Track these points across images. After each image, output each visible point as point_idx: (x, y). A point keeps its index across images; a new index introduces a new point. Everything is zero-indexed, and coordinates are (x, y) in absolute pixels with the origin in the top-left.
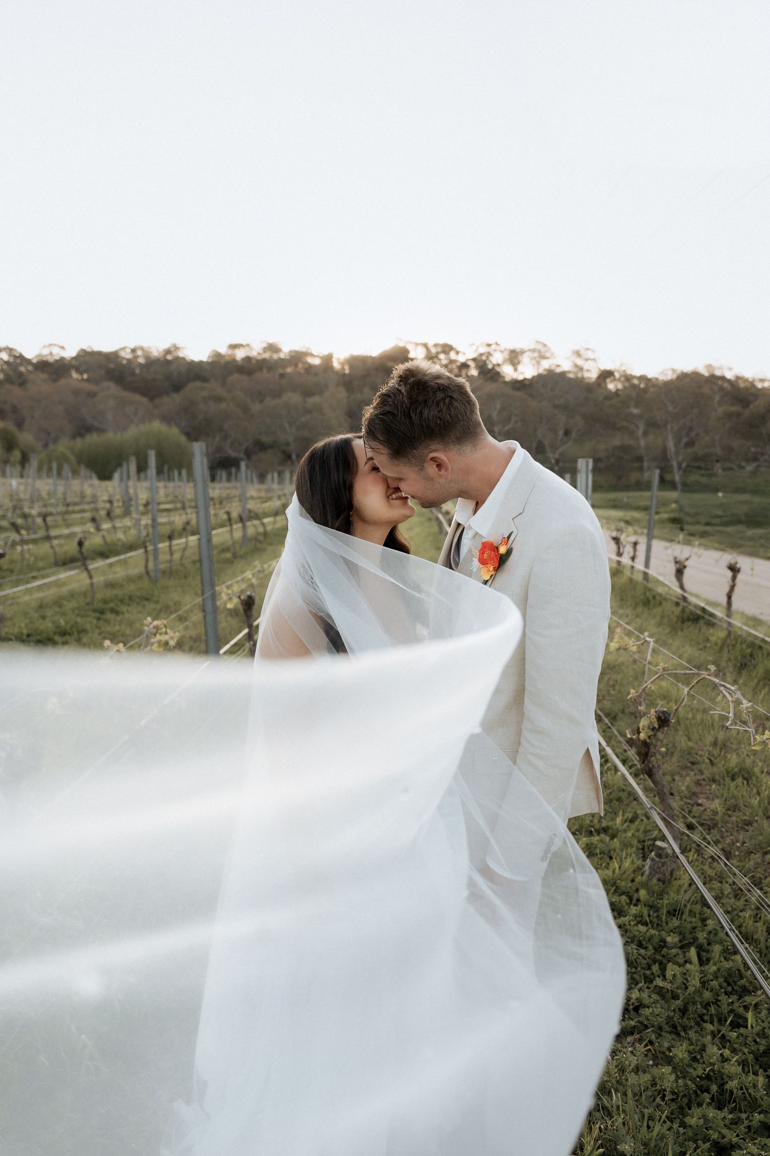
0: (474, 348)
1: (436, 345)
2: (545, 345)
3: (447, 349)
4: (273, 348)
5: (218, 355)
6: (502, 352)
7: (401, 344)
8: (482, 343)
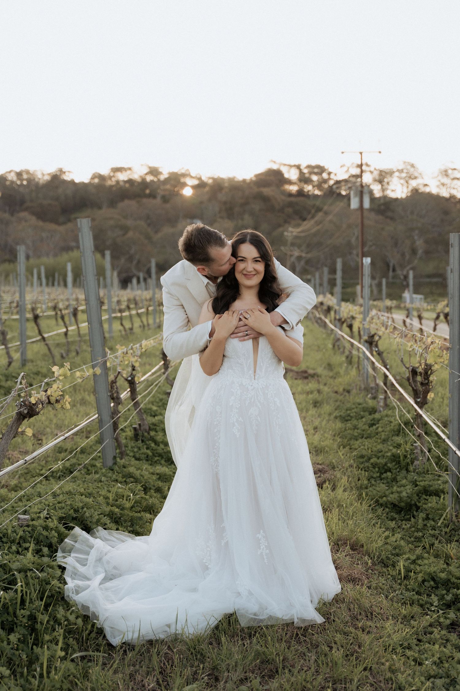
0: (345, 169)
1: (308, 167)
2: (413, 166)
3: (320, 170)
4: (154, 171)
5: (101, 178)
6: (371, 172)
7: (275, 167)
8: (353, 164)
